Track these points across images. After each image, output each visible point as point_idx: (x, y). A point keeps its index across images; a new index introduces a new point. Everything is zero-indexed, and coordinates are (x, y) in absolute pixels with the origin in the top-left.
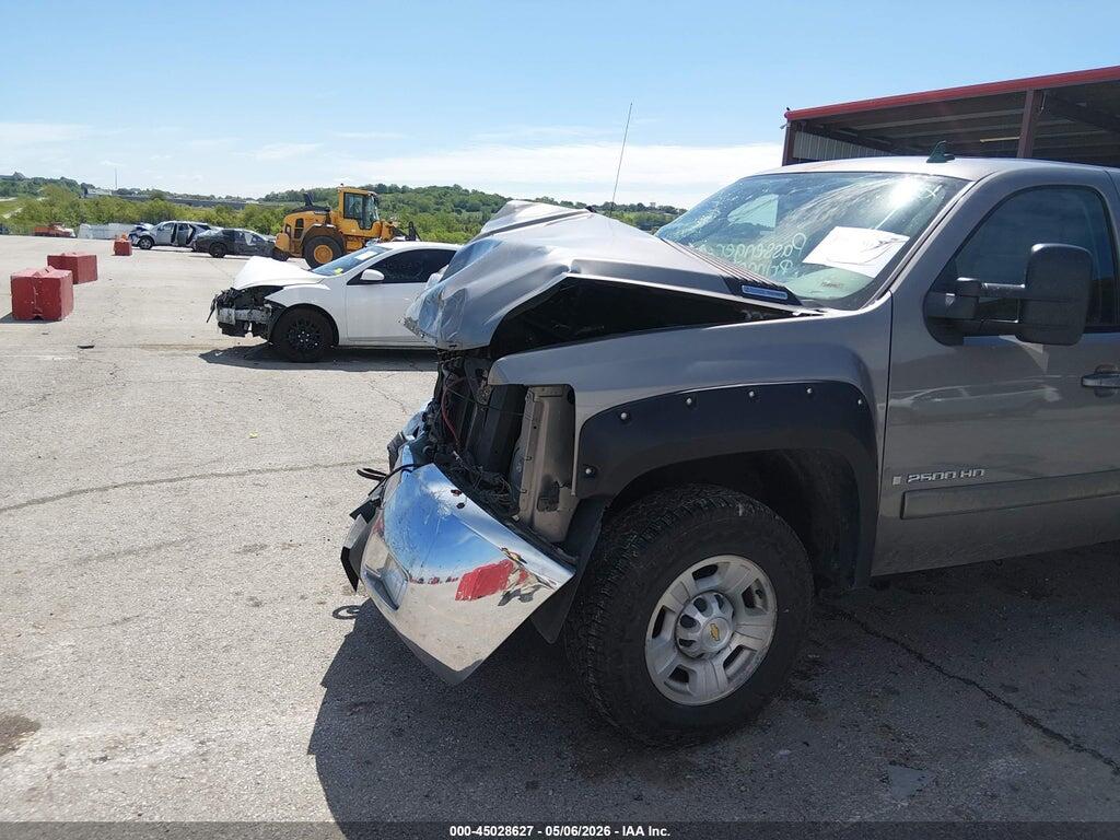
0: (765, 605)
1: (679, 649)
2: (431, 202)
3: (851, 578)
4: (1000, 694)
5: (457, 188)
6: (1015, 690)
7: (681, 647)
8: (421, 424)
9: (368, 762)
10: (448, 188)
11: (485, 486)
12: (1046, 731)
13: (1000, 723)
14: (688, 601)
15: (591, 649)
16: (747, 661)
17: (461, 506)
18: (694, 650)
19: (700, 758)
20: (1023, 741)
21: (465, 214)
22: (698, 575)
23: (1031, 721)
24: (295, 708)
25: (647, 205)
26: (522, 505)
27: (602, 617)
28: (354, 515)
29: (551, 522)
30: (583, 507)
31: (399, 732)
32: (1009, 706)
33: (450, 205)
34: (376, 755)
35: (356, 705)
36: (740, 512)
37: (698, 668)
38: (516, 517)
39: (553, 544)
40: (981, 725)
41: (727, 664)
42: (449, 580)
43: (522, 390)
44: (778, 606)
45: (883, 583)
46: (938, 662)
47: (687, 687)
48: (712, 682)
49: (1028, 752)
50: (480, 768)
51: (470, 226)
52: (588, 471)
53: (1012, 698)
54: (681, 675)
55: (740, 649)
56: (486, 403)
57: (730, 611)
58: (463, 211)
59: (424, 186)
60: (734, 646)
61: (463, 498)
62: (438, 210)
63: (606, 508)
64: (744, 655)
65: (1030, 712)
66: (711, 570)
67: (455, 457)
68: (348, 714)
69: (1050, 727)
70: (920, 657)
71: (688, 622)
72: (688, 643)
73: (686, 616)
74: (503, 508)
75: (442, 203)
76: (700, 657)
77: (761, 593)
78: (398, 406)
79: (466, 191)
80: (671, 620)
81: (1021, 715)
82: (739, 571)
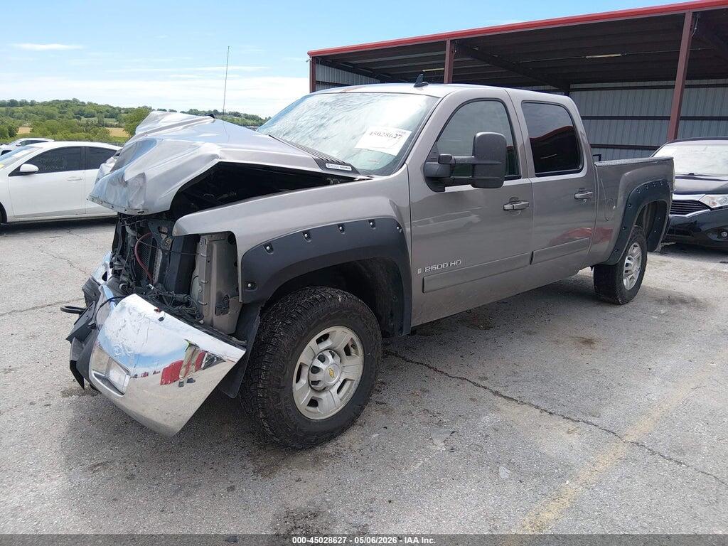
0: (357, 354)
1: (312, 388)
2: (56, 111)
3: (401, 329)
4: (478, 382)
5: (75, 101)
6: (486, 379)
7: (312, 386)
8: (110, 271)
9: (115, 500)
10: (68, 101)
11: (176, 303)
12: (505, 397)
13: (482, 397)
14: (314, 358)
15: (260, 397)
16: (350, 387)
17: (161, 319)
18: (320, 386)
19: (330, 448)
20: (495, 404)
21: (84, 119)
22: (319, 341)
23: (496, 393)
24: (50, 477)
25: (220, 111)
26: (205, 313)
27: (266, 376)
28: (70, 339)
29: (225, 321)
30: (245, 309)
31: (132, 477)
32: (485, 388)
33: (71, 114)
34: (119, 494)
35: (95, 466)
36: (340, 300)
37: (324, 396)
38: (202, 322)
39: (229, 335)
40: (473, 400)
41: (339, 391)
42: (155, 373)
43: (196, 238)
44: (364, 352)
45: (414, 332)
46: (445, 371)
47: (318, 409)
48: (332, 403)
49: (499, 410)
50: (195, 486)
51: (89, 128)
52: (249, 285)
53: (485, 383)
54: (313, 403)
55: (345, 381)
56: (168, 249)
57: (339, 359)
58: (82, 117)
59: (48, 100)
60: (342, 380)
61: (162, 314)
62: (62, 117)
63: (262, 307)
64: (348, 384)
65: (495, 389)
66: (326, 337)
67: (150, 288)
68: (91, 472)
69: (507, 395)
70: (436, 370)
71: (315, 370)
72: (316, 383)
73: (314, 367)
74: (192, 317)
75: (65, 113)
76: (324, 390)
77: (354, 346)
78: (65, 262)
79: (83, 103)
80: (305, 371)
81: (491, 391)
82: (341, 335)
